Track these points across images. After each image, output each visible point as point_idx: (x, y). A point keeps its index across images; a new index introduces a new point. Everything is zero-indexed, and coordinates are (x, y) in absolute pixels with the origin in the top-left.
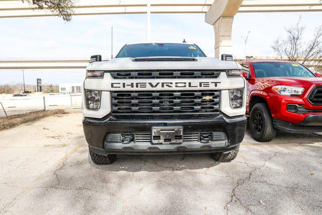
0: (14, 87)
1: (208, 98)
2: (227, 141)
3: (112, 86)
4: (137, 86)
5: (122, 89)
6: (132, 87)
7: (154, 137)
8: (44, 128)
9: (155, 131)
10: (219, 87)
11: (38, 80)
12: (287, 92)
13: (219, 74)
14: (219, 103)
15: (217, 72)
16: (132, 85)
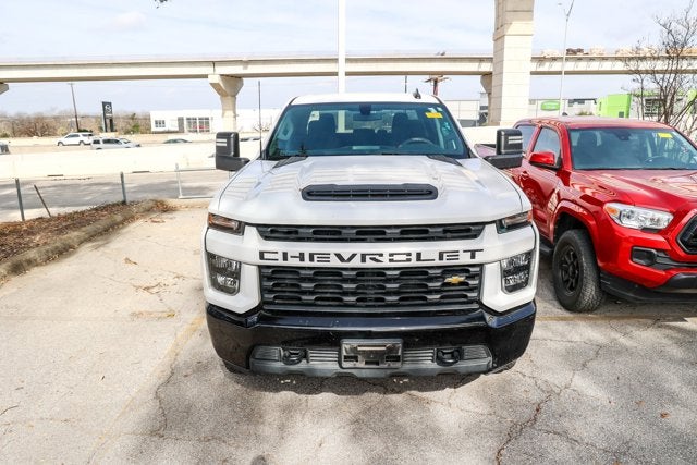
0: (56, 118)
1: (455, 279)
2: (490, 359)
3: (262, 257)
4: (312, 259)
5: (280, 262)
6: (302, 259)
7: (346, 357)
8: (127, 260)
9: (348, 347)
10: (479, 259)
11: (104, 104)
12: (636, 220)
13: (480, 231)
14: (478, 288)
15: (477, 228)
16: (302, 257)
